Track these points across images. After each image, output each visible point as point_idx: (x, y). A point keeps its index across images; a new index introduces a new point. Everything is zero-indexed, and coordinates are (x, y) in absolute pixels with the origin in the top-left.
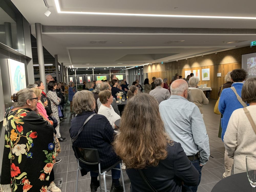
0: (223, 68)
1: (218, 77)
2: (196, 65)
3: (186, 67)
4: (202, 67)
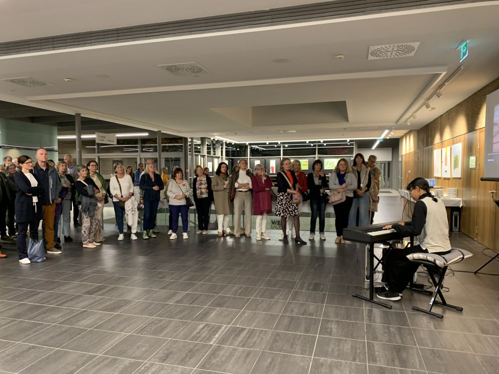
0: (479, 140)
1: (470, 170)
2: (447, 135)
3: (437, 139)
4: (453, 141)
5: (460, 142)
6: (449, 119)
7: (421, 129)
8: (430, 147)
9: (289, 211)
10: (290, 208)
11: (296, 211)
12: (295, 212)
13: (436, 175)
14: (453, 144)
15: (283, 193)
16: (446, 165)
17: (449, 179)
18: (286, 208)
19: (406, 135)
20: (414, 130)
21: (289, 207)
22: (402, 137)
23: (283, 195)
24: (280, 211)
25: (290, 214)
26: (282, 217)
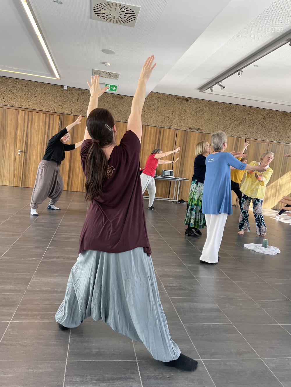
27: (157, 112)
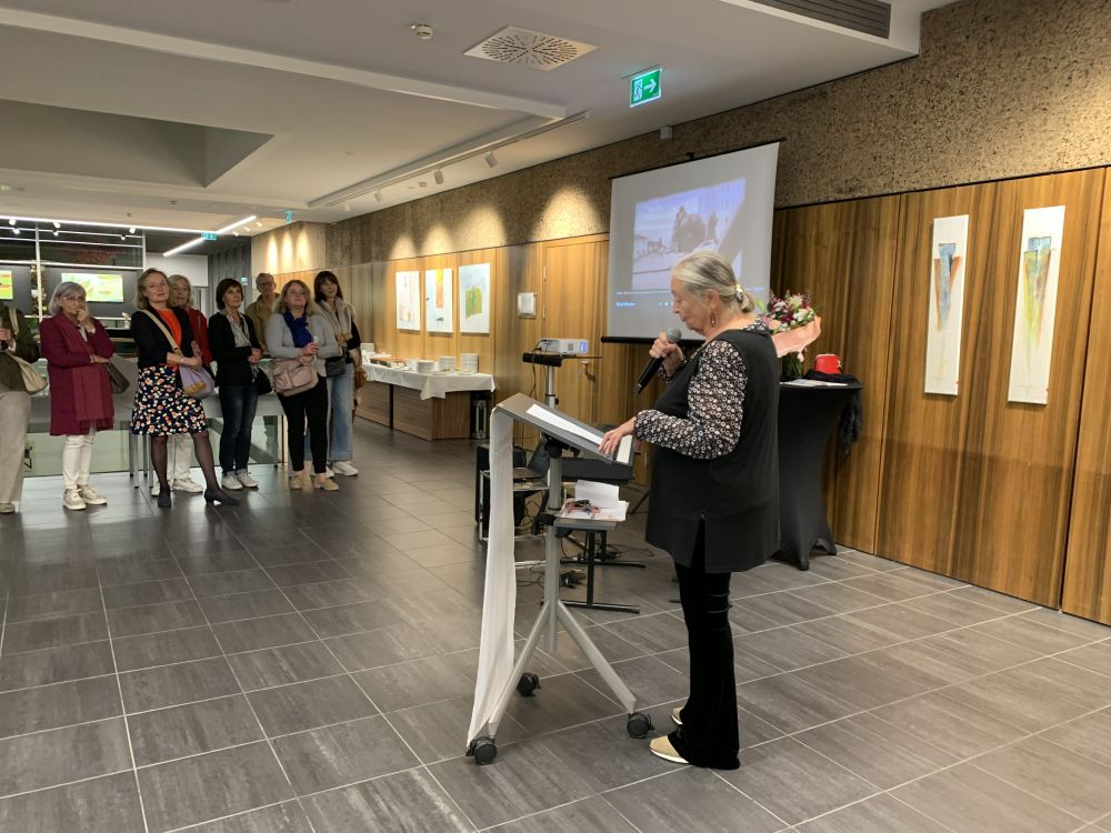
0: (545, 263)
1: (520, 318)
2: (438, 242)
3: (403, 249)
4: (461, 257)
5: (483, 261)
6: (442, 210)
7: (342, 223)
8: (377, 264)
9: (173, 421)
10: (177, 411)
11: (194, 419)
12: (191, 423)
13: (401, 325)
14: (461, 263)
15: (153, 368)
16: (440, 305)
17: (448, 335)
18: (164, 411)
19: (279, 232)
20: (310, 223)
21: (174, 408)
22: (264, 236)
23: (152, 376)
24: (144, 421)
25: (176, 428)
26: (154, 435)
27: (976, 100)
